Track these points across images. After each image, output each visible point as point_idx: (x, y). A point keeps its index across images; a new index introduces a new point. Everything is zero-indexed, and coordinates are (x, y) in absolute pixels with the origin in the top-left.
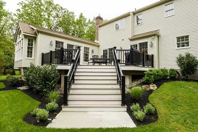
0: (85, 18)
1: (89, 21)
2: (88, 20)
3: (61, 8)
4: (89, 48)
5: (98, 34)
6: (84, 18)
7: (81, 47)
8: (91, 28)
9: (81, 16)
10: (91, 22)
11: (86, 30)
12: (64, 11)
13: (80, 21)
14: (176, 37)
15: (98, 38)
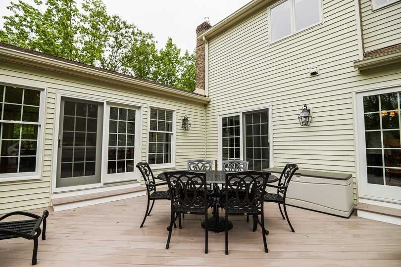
0: (178, 48)
1: (187, 54)
2: (185, 53)
3: (124, 23)
4: (170, 113)
5: (204, 71)
6: (175, 48)
7: (139, 108)
8: (189, 68)
9: (170, 45)
10: (190, 56)
11: (180, 72)
12: (131, 30)
13: (167, 54)
15: (204, 82)
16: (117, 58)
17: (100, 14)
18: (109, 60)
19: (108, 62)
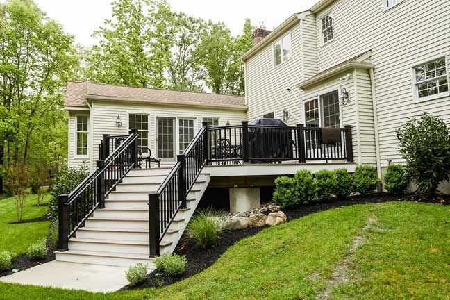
3: (191, 19)
4: (216, 120)
13: (245, 40)
14: (413, 67)
16: (186, 59)
17: (165, 12)
18: (177, 62)
19: (176, 64)
